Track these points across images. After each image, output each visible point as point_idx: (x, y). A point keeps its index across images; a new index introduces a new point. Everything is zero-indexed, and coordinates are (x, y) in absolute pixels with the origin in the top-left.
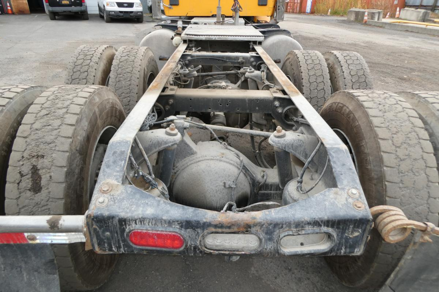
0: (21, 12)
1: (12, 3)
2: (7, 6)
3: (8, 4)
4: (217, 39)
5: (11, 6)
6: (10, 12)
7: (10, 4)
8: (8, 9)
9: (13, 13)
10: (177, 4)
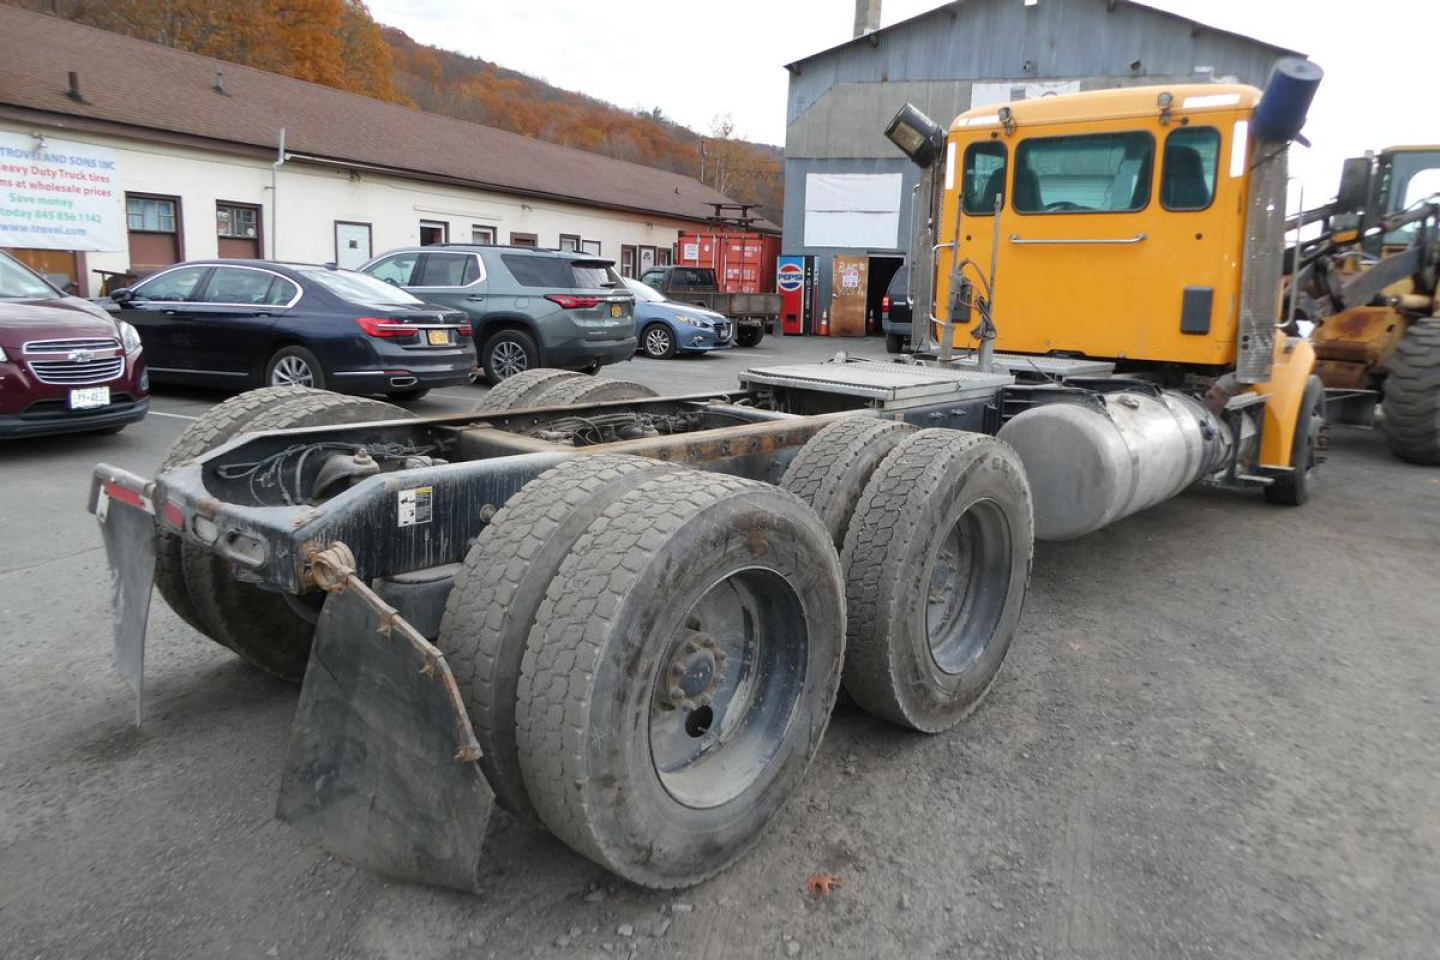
0: (846, 333)
1: (832, 313)
2: (822, 318)
3: (825, 315)
4: (798, 386)
5: (828, 319)
6: (823, 331)
7: (828, 314)
8: (820, 325)
9: (828, 335)
10: (964, 317)
